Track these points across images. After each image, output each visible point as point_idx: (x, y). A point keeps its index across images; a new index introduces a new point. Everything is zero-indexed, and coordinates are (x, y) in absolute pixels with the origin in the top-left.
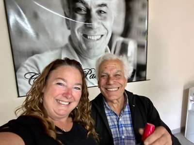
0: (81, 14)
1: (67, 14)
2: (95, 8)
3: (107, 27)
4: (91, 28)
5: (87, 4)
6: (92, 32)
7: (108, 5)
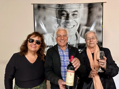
0: (64, 16)
1: (57, 17)
2: (71, 13)
3: (77, 22)
4: (68, 23)
5: (68, 12)
6: (69, 24)
7: (78, 11)
